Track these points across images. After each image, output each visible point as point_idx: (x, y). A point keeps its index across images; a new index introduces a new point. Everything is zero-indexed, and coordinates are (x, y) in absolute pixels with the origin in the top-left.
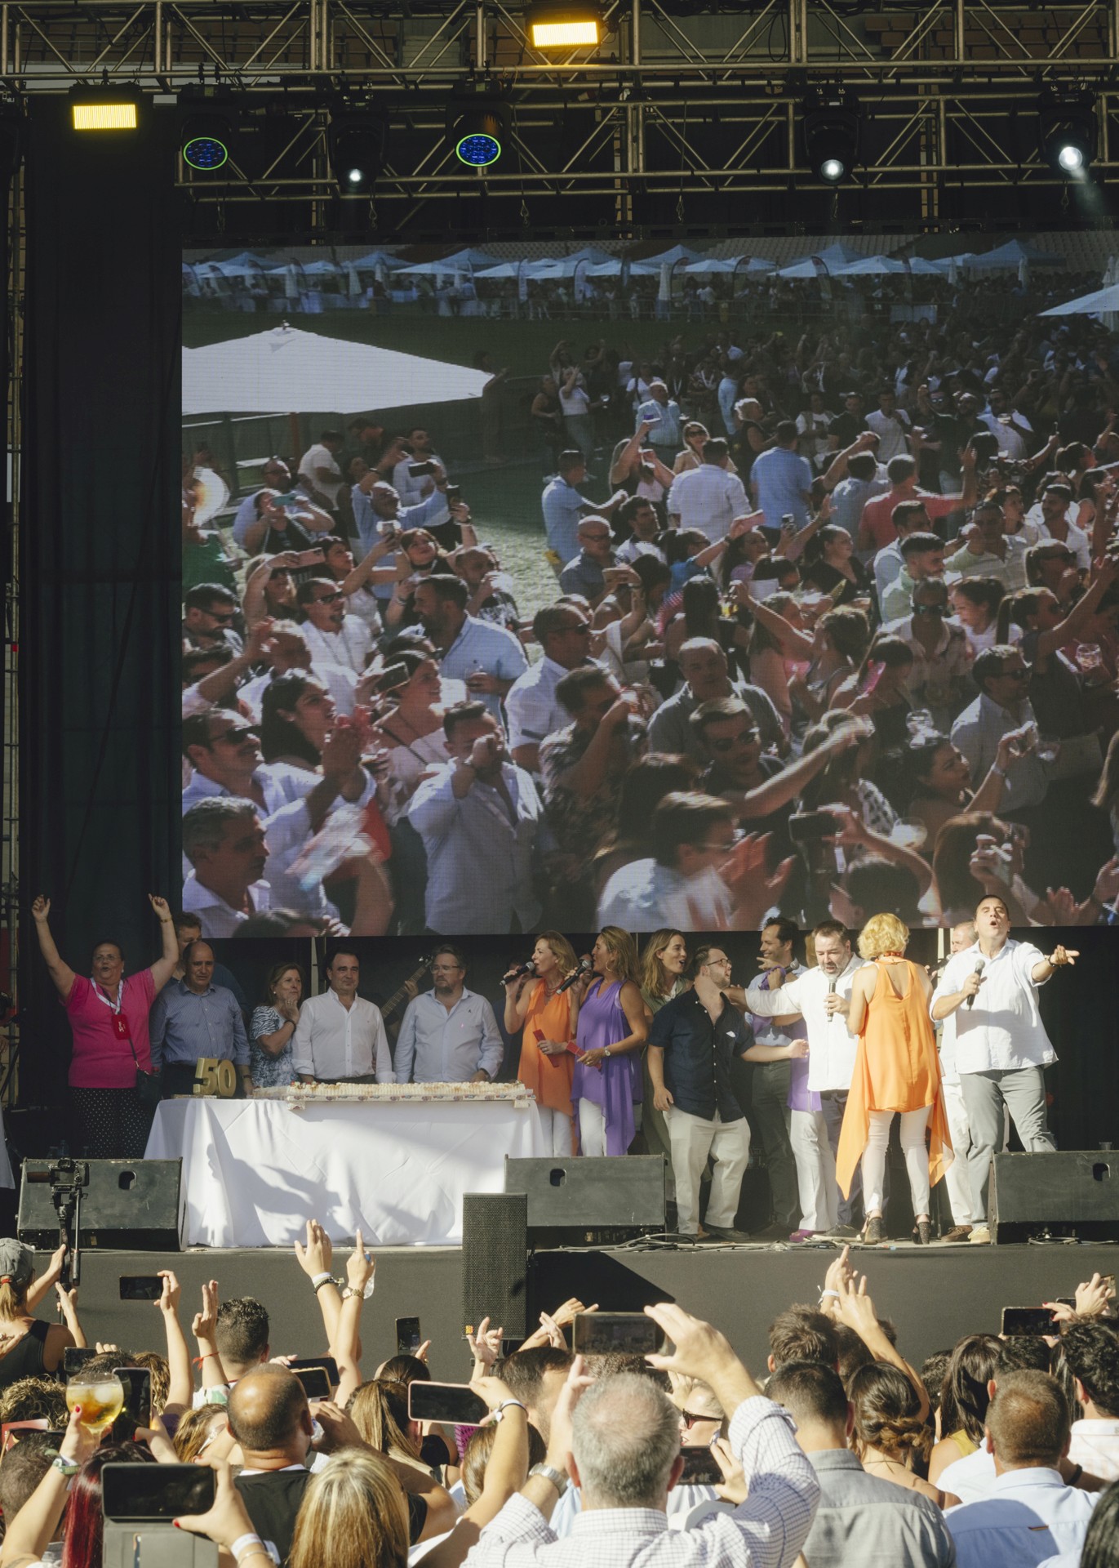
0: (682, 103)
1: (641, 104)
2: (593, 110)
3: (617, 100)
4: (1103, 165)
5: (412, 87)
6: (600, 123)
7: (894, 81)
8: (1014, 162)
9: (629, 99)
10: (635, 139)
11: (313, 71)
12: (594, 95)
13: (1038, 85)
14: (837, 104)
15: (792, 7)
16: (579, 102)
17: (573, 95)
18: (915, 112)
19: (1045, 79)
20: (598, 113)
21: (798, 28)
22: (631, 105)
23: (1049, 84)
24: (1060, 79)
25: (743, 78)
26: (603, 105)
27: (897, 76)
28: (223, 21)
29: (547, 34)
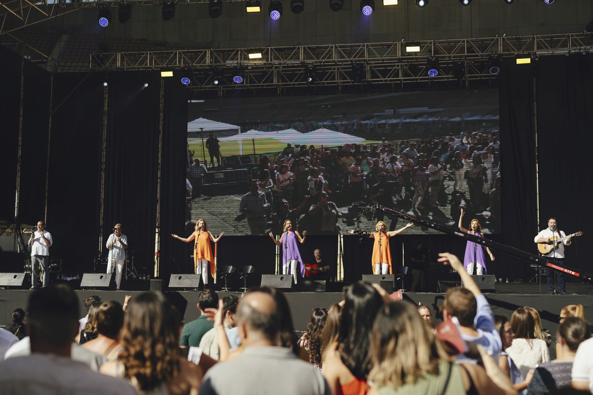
0: (284, 69)
1: (277, 70)
2: (267, 71)
3: (272, 69)
4: (368, 80)
5: (229, 67)
6: (268, 74)
7: (323, 64)
8: (350, 80)
9: (274, 68)
10: (275, 77)
11: (207, 64)
12: (267, 68)
13: (352, 64)
14: (311, 69)
15: (300, 49)
16: (264, 69)
17: (263, 68)
18: (330, 70)
19: (354, 63)
20: (268, 71)
21: (301, 54)
22: (274, 70)
23: (354, 64)
24: (357, 62)
25: (293, 64)
26: (269, 70)
27: (324, 63)
28: (191, 55)
29: (252, 56)
